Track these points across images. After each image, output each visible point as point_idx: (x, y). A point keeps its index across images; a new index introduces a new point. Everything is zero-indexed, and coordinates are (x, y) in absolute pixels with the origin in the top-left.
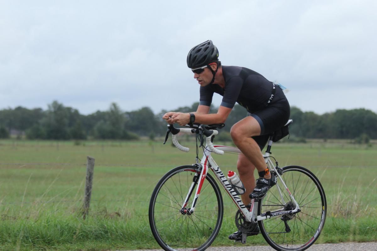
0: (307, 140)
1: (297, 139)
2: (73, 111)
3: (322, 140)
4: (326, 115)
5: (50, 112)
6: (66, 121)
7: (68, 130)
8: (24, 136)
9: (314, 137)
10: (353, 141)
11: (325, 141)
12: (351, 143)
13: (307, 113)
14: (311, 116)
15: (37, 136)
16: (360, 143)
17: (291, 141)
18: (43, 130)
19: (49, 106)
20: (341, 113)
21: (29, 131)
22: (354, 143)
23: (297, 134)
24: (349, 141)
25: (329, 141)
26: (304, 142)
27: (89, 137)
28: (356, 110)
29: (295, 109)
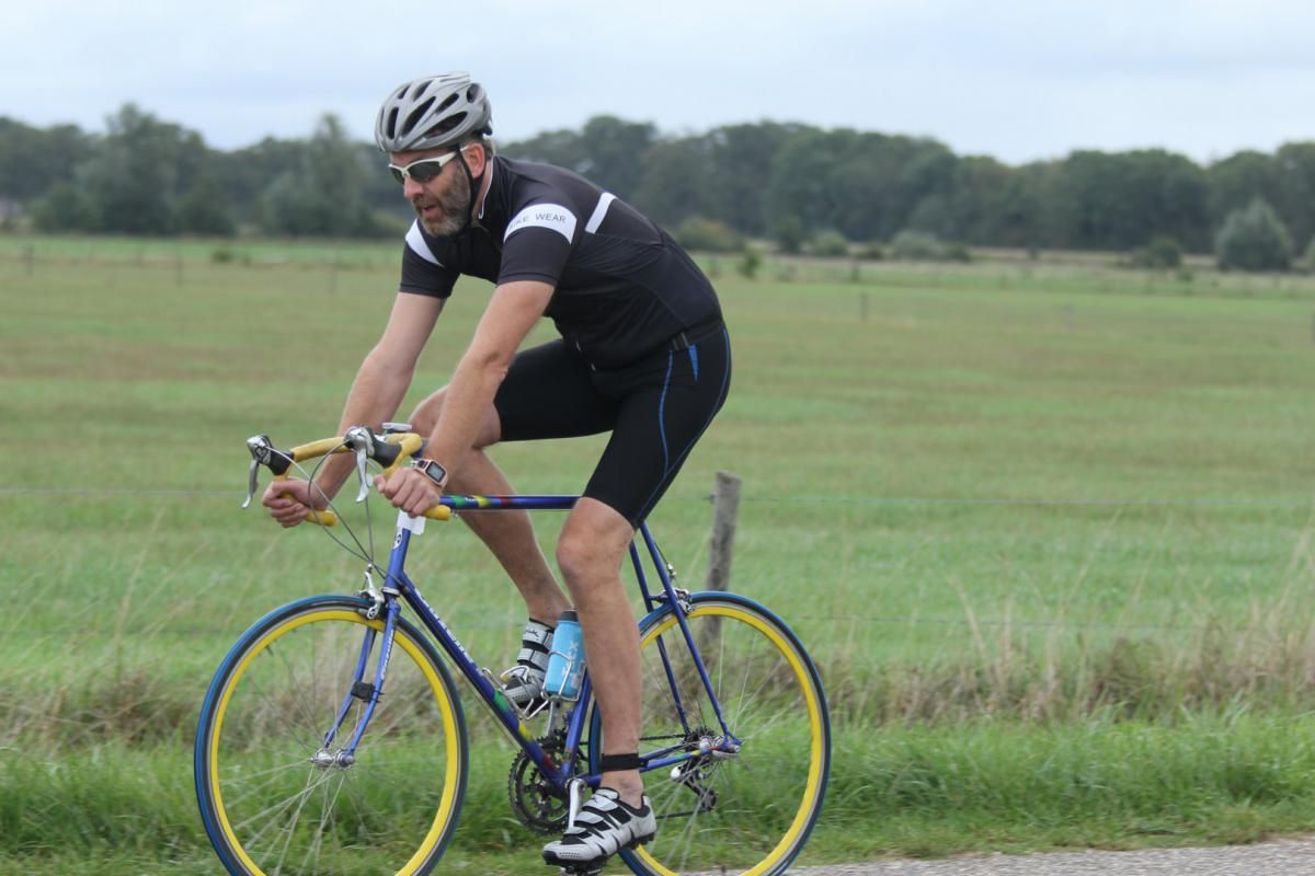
0: (974, 252)
1: (939, 247)
2: (184, 138)
3: (1021, 254)
4: (1037, 170)
5: (113, 141)
6: (169, 173)
7: (174, 202)
8: (25, 222)
9: (996, 241)
10: (1126, 258)
11: (1034, 257)
12: (1120, 265)
13: (970, 160)
14: (985, 172)
15: (66, 221)
16: (1148, 264)
17: (920, 254)
18: (88, 200)
19: (109, 121)
20: (1085, 164)
21: (40, 203)
22: (1131, 266)
23: (935, 227)
24: (1112, 257)
25: (1045, 255)
26: (963, 258)
27: (245, 229)
28: (1136, 154)
29: (931, 146)
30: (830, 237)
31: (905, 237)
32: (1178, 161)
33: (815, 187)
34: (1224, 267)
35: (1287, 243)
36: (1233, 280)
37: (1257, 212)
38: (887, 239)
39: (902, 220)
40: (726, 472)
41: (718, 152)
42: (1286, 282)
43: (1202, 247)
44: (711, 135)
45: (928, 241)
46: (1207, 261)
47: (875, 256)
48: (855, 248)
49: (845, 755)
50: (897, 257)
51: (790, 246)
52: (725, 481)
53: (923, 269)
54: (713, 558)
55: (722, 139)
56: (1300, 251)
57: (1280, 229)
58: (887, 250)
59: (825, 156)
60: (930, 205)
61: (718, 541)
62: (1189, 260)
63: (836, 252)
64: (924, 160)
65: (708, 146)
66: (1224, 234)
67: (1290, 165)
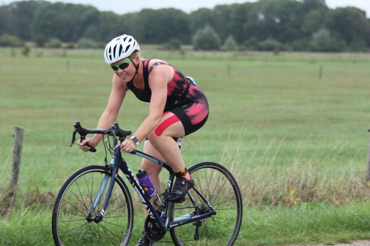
1: (95, 44)
4: (129, 16)
10: (162, 46)
12: (160, 49)
13: (105, 13)
14: (110, 17)
16: (169, 49)
17: (88, 47)
20: (146, 13)
22: (163, 49)
23: (93, 36)
24: (156, 46)
28: (164, 10)
29: (90, 8)
30: (55, 41)
31: (83, 41)
32: (179, 12)
33: (50, 23)
34: (196, 49)
35: (218, 40)
36: (199, 54)
37: (207, 30)
38: (76, 41)
39: (81, 34)
40: (19, 127)
41: (14, 11)
42: (218, 54)
43: (188, 42)
44: (11, 5)
45: (90, 42)
46: (190, 47)
47: (71, 47)
48: (64, 45)
49: (63, 226)
50: (79, 48)
51: (40, 44)
52: (18, 129)
53: (89, 52)
54: (15, 158)
55: (15, 6)
56: (223, 43)
57: (216, 35)
58: (76, 45)
59: (52, 12)
60: (91, 29)
61: (16, 151)
62: (184, 47)
63: (58, 46)
64: (88, 12)
65: (10, 9)
66: (196, 37)
67: (219, 12)
